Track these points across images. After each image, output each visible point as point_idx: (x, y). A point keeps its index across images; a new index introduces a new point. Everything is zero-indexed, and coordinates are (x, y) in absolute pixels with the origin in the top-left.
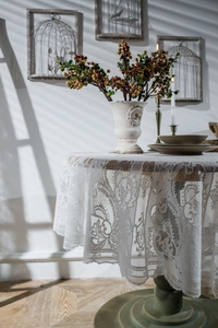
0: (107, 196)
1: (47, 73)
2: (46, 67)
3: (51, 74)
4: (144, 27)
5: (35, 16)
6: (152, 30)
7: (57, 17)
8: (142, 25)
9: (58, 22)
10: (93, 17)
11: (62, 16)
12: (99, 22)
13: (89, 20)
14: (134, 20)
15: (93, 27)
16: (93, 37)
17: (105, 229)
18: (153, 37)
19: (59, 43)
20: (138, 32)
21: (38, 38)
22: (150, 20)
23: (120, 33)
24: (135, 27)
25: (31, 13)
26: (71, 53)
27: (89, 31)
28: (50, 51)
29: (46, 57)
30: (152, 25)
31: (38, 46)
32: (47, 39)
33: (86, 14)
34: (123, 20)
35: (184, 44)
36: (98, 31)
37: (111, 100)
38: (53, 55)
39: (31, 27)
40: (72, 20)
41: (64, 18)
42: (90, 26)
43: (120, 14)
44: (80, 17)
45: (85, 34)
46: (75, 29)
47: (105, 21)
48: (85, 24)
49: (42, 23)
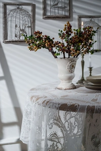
0: (59, 127)
1: (14, 39)
2: (14, 35)
3: (17, 39)
4: (70, 11)
5: (8, 6)
6: (75, 12)
7: (21, 7)
8: (69, 10)
9: (21, 10)
10: (41, 6)
11: (23, 6)
12: (45, 9)
13: (39, 8)
14: (65, 7)
15: (42, 12)
16: (42, 17)
17: (58, 148)
18: (75, 16)
19: (21, 22)
20: (67, 14)
21: (9, 19)
22: (74, 8)
23: (57, 15)
24: (65, 11)
25: (5, 5)
26: (29, 27)
27: (39, 14)
28: (16, 26)
29: (14, 30)
30: (75, 10)
31: (9, 24)
32: (14, 19)
33: (37, 5)
34: (58, 7)
35: (93, 20)
36: (44, 14)
37: (56, 57)
38: (18, 28)
39: (5, 13)
40: (29, 8)
41: (24, 7)
42: (39, 11)
43: (57, 4)
44: (34, 7)
45: (37, 16)
46: (31, 13)
47: (48, 8)
48: (37, 10)
49: (11, 11)
